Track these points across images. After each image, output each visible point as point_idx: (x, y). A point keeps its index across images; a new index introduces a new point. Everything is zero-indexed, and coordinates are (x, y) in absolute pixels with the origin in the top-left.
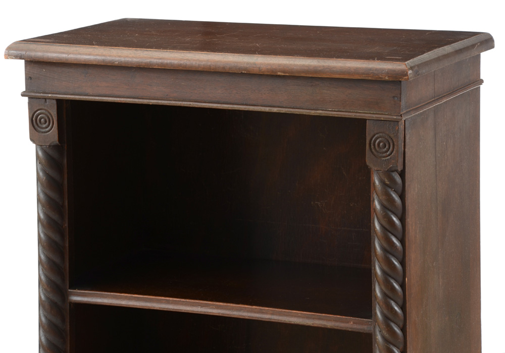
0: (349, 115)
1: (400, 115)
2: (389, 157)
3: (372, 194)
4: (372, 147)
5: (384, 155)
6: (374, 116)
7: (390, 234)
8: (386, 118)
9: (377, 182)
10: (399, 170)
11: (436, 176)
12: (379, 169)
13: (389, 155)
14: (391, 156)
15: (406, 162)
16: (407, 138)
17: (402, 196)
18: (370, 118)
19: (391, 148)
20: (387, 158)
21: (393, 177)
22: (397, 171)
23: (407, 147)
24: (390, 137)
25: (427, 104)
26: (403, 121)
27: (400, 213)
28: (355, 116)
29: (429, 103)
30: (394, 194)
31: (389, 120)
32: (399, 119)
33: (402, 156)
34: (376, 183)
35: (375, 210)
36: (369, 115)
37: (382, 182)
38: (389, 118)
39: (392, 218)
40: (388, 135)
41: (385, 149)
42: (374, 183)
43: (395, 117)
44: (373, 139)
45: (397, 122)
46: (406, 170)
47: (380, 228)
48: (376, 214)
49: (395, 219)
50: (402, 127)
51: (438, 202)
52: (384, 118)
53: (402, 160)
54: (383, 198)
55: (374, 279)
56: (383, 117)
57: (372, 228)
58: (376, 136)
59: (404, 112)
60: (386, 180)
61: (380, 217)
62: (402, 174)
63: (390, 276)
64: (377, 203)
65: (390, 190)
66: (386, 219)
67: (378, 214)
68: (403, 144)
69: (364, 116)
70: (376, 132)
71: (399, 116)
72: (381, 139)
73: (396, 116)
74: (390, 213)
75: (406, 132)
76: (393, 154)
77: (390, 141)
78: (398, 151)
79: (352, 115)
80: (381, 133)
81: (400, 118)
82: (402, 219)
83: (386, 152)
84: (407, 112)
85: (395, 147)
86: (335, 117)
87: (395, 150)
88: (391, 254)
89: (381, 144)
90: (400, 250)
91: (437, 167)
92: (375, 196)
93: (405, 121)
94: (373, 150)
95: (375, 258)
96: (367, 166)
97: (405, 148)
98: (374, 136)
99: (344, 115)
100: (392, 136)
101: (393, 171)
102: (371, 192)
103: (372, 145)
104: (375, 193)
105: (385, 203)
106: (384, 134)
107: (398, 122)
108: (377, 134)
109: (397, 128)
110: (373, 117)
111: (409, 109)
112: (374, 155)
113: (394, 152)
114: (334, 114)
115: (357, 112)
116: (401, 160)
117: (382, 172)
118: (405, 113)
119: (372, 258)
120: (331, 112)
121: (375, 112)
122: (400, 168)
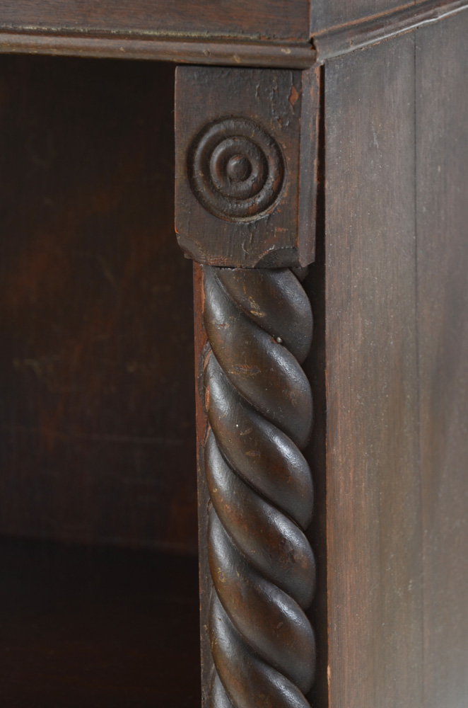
0: (103, 50)
1: (305, 41)
2: (263, 215)
3: (197, 356)
4: (198, 174)
5: (246, 205)
6: (204, 48)
7: (268, 509)
8: (252, 57)
9: (218, 312)
10: (304, 264)
11: (416, 280)
12: (225, 261)
13: (264, 206)
14: (271, 208)
15: (327, 232)
16: (330, 138)
17: (313, 364)
18: (189, 59)
19: (271, 176)
20: (257, 217)
21: (279, 290)
22: (292, 267)
23: (330, 175)
24: (267, 134)
25: (395, 14)
26: (317, 71)
27: (303, 426)
28: (128, 50)
29: (400, 12)
30: (284, 355)
31: (265, 62)
32: (302, 59)
33: (314, 212)
34: (213, 317)
35: (210, 417)
36: (185, 46)
37: (237, 310)
38: (262, 57)
39: (275, 446)
40: (259, 126)
41: (249, 183)
42: (207, 316)
43: (288, 51)
44: (202, 144)
45: (295, 69)
46: (328, 265)
47: (232, 485)
48: (215, 431)
49: (286, 450)
50: (312, 93)
51: (421, 372)
52: (242, 56)
53: (314, 224)
54: (240, 372)
55: (207, 667)
56: (237, 53)
57: (200, 480)
58: (213, 131)
59: (323, 31)
60: (253, 304)
61: (232, 445)
62: (313, 281)
63: (270, 664)
64: (216, 390)
65: (266, 341)
66: (253, 454)
67: (221, 433)
68: (316, 162)
69: (165, 52)
70: (210, 115)
71: (302, 46)
72: (231, 143)
73: (291, 45)
74: (268, 430)
75: (327, 116)
76: (277, 202)
77: (267, 152)
78: (296, 190)
79: (118, 48)
80: (232, 117)
81: (307, 52)
82: (314, 450)
83: (254, 193)
84: (332, 34)
85: (288, 173)
86: (49, 57)
87: (286, 185)
88: (272, 581)
89: (233, 163)
90: (304, 565)
91: (420, 253)
92: (211, 365)
93: (322, 68)
94: (203, 189)
95: (212, 590)
96: (179, 251)
97: (321, 178)
98: (205, 129)
99: (88, 49)
100: (275, 129)
101: (279, 270)
102: (197, 349)
103: (197, 167)
104: (210, 355)
105: (250, 391)
106: (242, 125)
107: (300, 70)
108: (217, 121)
109: (297, 97)
110: (199, 54)
111: (338, 26)
112: (207, 207)
113: (284, 193)
114: (48, 47)
115: (135, 37)
116: (307, 226)
117: (237, 274)
118: (324, 36)
119: (201, 591)
120: (32, 40)
121: (205, 35)
122: (305, 258)
